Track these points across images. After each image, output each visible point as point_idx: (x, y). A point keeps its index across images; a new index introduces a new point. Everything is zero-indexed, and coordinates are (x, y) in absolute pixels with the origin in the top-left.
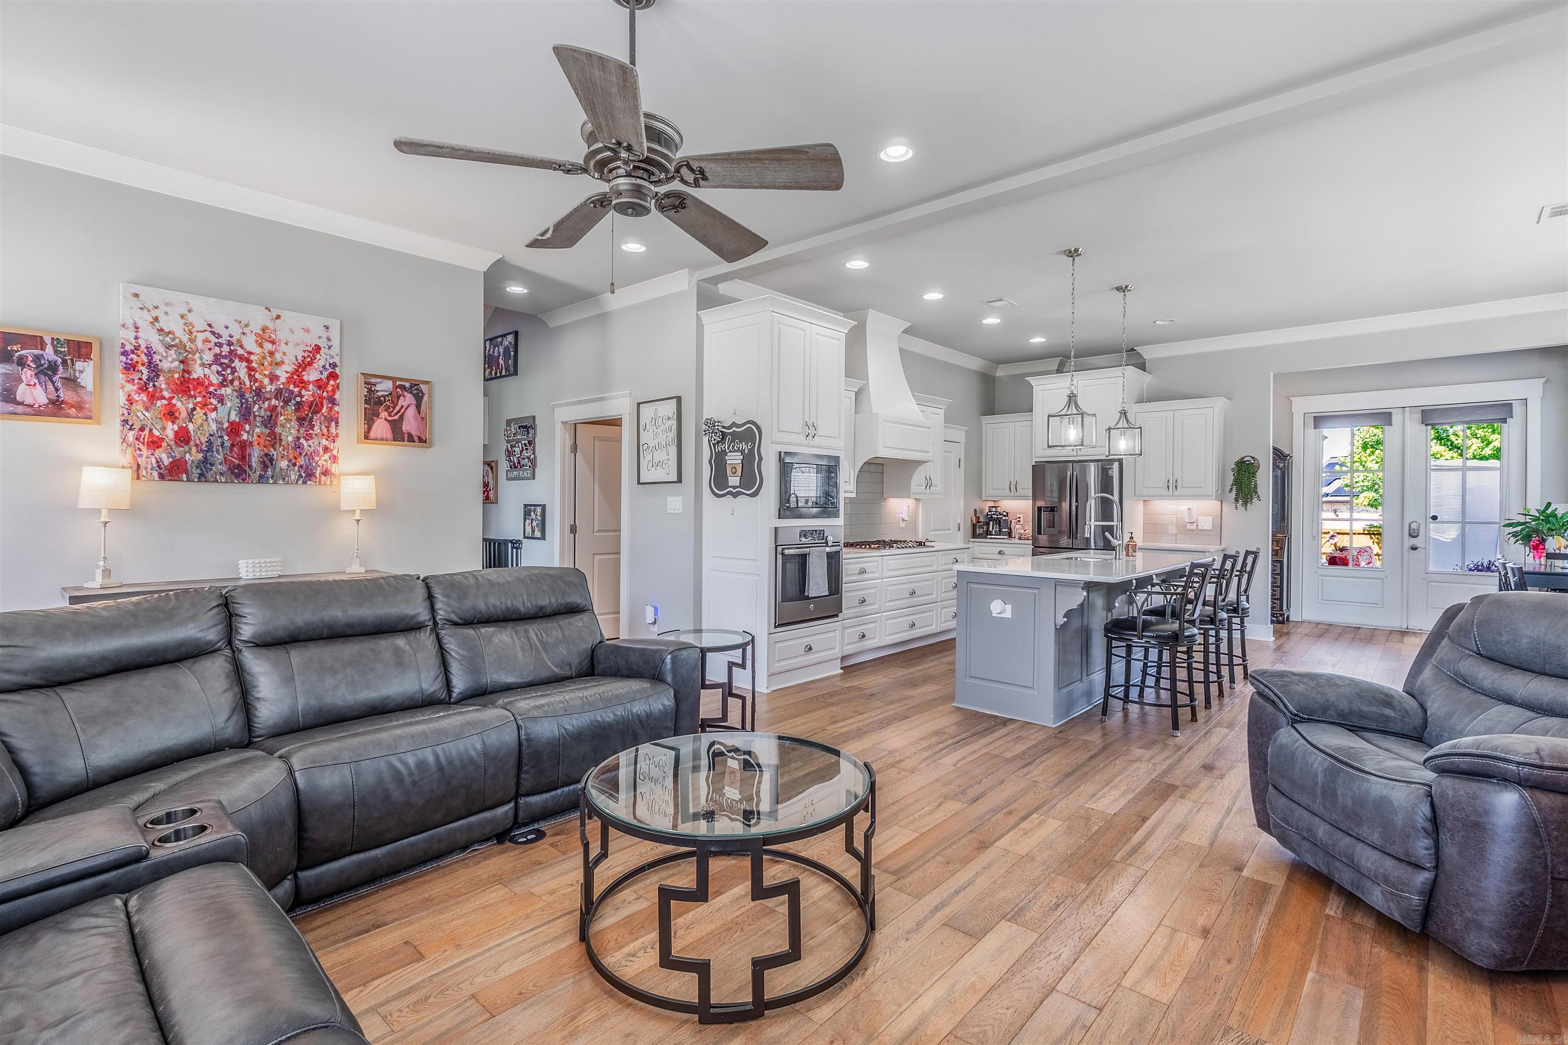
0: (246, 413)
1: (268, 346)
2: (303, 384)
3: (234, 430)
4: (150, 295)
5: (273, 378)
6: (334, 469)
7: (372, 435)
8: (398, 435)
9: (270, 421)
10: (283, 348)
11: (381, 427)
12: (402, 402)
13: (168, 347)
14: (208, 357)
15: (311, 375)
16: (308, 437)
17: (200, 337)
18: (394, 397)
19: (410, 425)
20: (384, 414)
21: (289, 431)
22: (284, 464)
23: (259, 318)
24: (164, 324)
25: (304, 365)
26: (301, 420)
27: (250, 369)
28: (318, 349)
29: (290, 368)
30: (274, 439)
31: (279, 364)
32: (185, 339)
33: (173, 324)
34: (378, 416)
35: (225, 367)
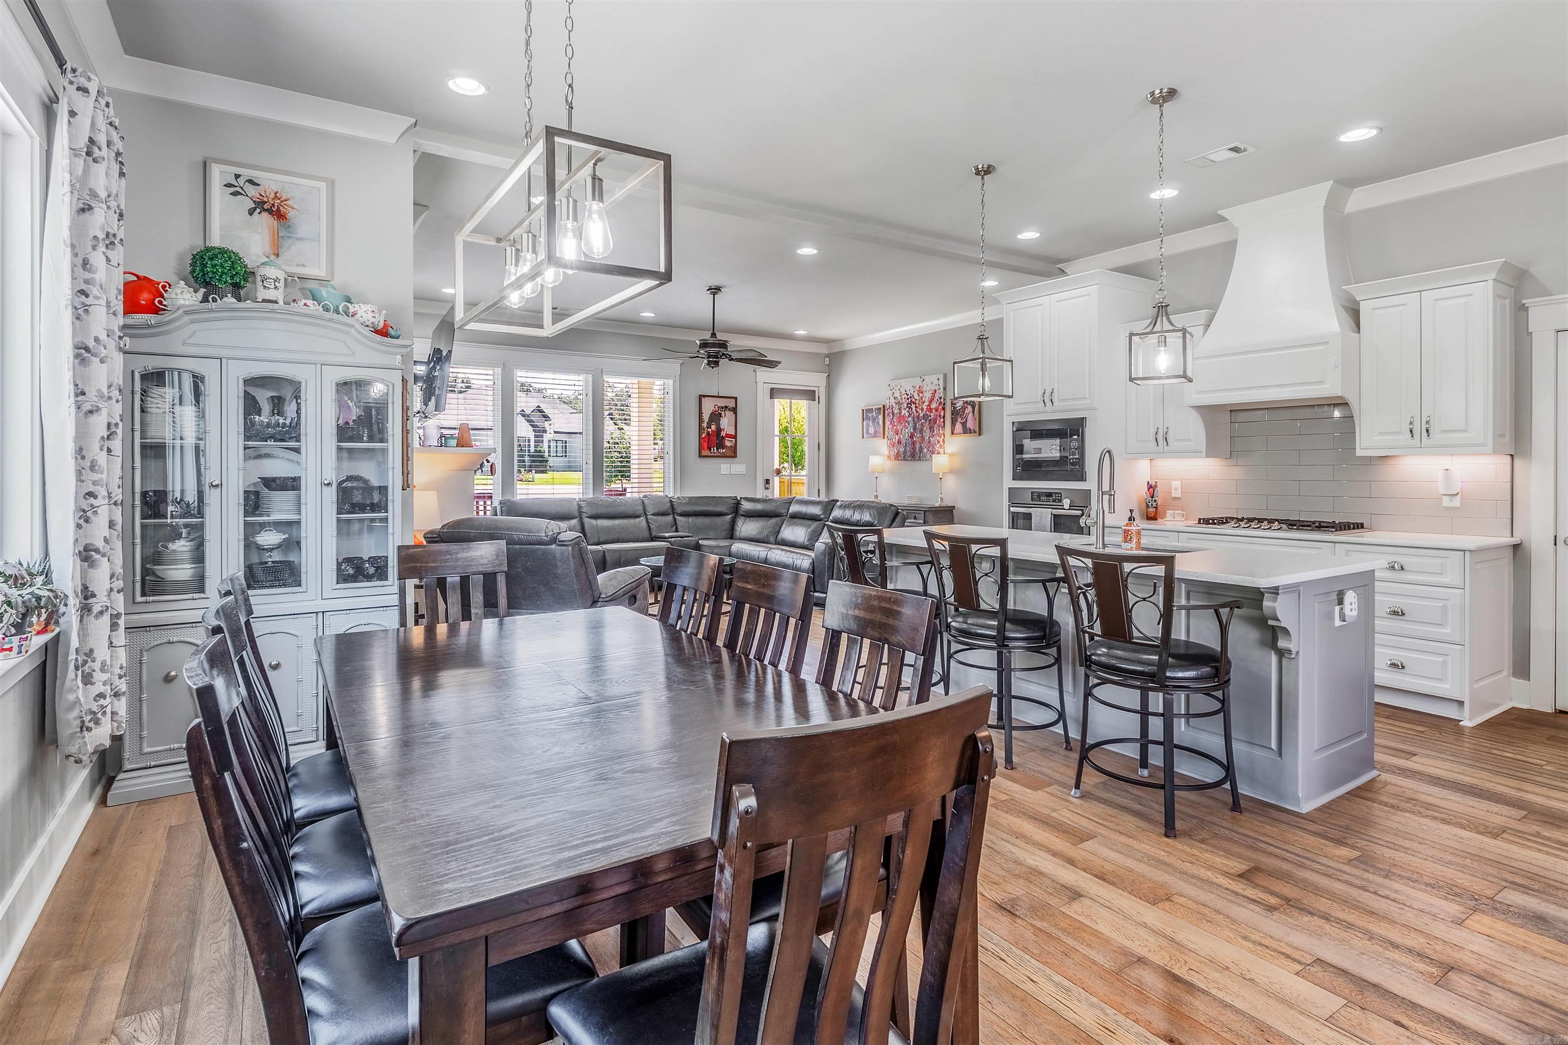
0: (915, 428)
1: (921, 395)
2: (930, 410)
3: (912, 436)
4: (893, 384)
5: (922, 409)
6: (941, 451)
7: (955, 432)
8: (966, 431)
9: (921, 431)
10: (925, 394)
11: (958, 427)
12: (967, 411)
13: (896, 404)
14: (905, 405)
15: (934, 405)
16: (933, 436)
17: (903, 397)
18: (964, 408)
19: (970, 424)
20: (959, 420)
21: (927, 434)
22: (925, 450)
23: (917, 382)
24: (895, 395)
25: (931, 401)
26: (930, 428)
27: (916, 407)
28: (935, 391)
29: (926, 403)
30: (923, 438)
31: (924, 402)
32: (900, 399)
33: (897, 395)
34: (957, 421)
35: (909, 408)
